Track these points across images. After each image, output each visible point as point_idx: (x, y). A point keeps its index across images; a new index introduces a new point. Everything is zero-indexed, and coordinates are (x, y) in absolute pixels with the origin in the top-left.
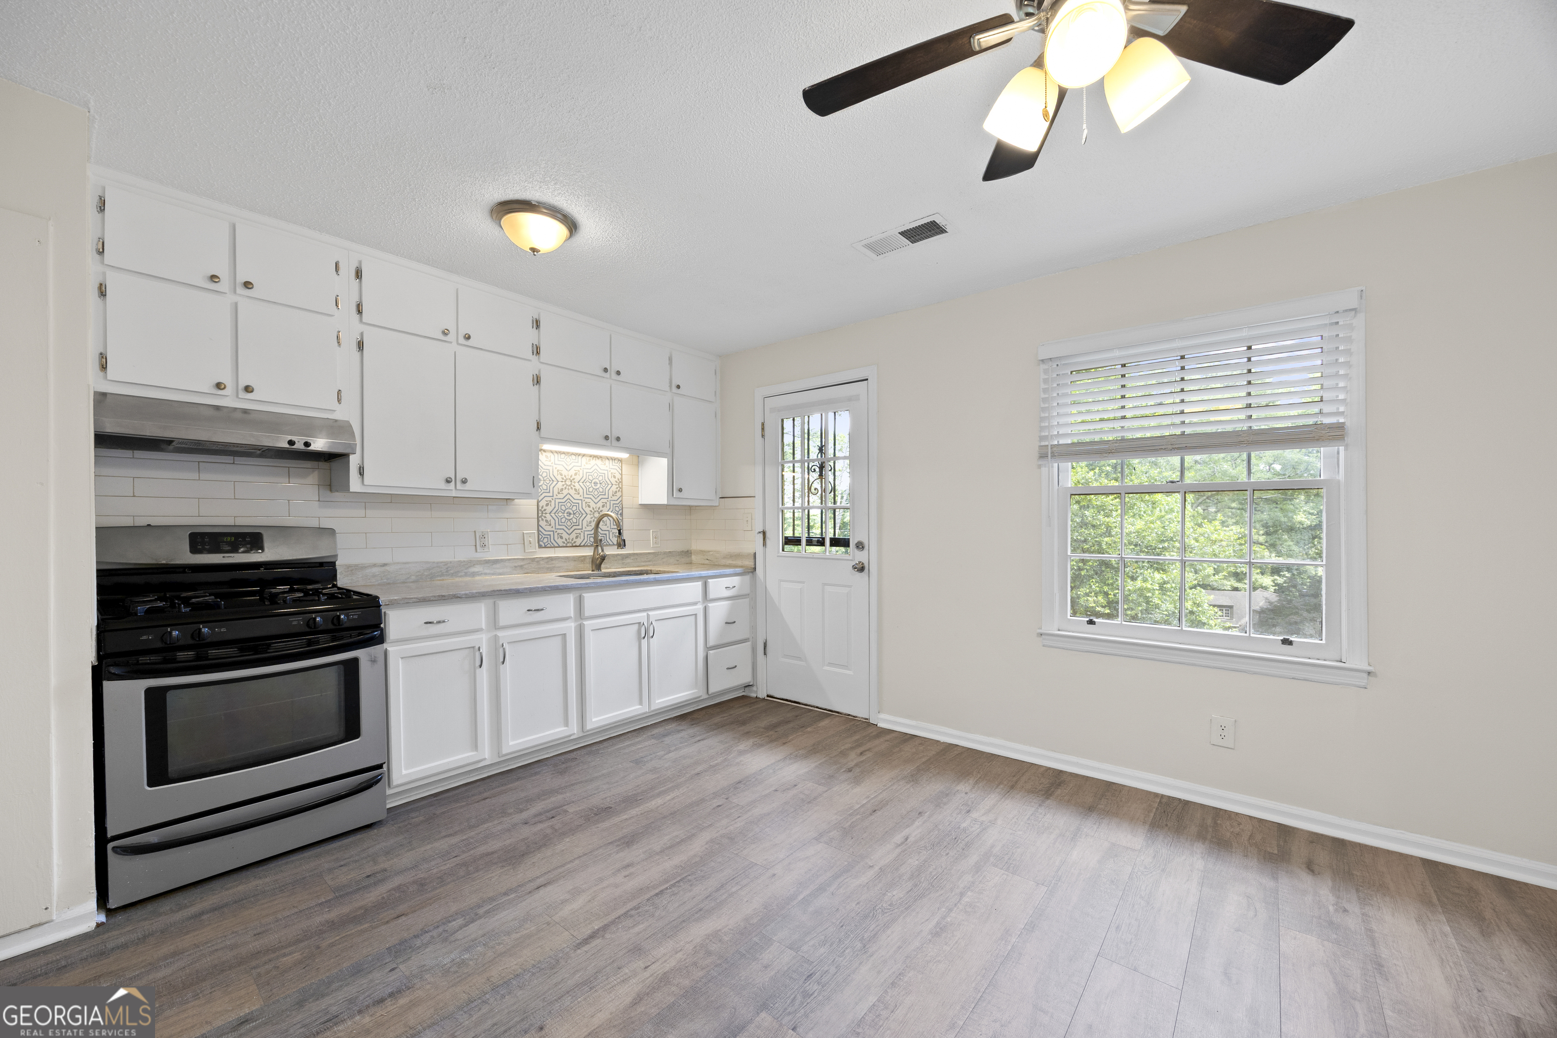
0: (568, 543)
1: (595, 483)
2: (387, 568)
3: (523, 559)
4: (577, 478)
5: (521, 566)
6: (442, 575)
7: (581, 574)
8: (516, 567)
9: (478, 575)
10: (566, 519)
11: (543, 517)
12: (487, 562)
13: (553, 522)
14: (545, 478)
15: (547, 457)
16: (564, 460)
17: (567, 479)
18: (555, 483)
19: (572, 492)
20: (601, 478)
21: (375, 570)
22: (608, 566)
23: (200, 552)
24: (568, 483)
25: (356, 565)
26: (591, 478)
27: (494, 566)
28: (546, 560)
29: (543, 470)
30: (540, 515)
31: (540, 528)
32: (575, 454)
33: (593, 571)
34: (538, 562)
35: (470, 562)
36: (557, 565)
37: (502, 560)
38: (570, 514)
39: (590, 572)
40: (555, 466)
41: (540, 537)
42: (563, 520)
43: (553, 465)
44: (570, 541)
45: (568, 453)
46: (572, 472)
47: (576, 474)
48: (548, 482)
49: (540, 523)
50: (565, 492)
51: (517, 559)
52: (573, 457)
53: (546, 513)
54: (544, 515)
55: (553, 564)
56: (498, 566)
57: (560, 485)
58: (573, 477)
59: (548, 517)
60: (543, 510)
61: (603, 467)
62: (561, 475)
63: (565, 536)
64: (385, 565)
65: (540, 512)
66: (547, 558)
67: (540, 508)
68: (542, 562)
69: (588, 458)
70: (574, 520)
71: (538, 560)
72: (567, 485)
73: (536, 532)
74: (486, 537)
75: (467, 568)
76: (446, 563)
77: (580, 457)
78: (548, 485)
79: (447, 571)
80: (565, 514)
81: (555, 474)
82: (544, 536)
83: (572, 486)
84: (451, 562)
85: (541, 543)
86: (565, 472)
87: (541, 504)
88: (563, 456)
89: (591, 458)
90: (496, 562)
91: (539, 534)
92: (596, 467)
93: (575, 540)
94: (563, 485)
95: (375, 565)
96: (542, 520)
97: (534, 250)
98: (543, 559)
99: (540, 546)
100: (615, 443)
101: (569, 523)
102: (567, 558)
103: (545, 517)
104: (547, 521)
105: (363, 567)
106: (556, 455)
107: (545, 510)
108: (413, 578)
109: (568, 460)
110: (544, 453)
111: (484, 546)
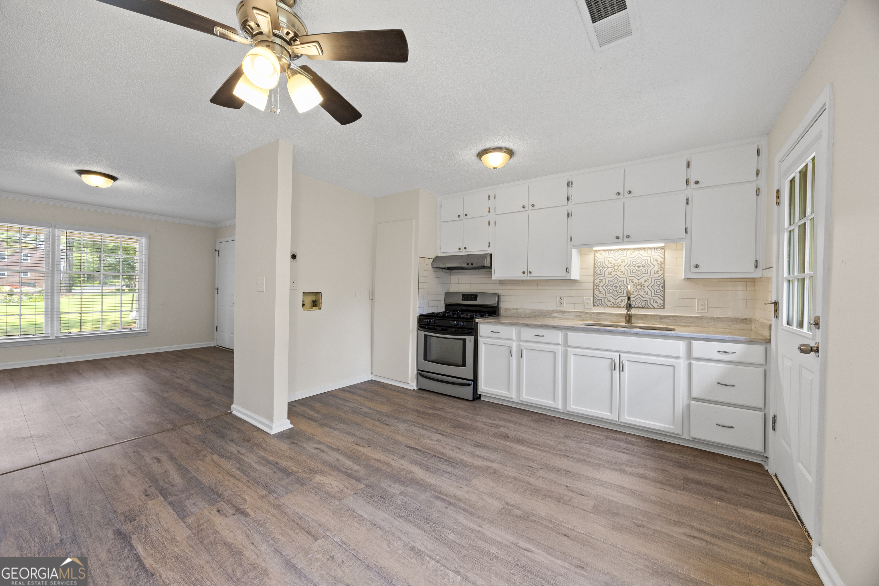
0: (615, 305)
1: (639, 267)
2: (518, 310)
3: (581, 312)
4: (623, 264)
5: (580, 316)
6: (539, 316)
7: (611, 324)
8: (577, 316)
9: (556, 318)
10: (614, 290)
11: (597, 289)
12: (561, 312)
13: (604, 292)
14: (599, 267)
15: (600, 254)
16: (613, 254)
17: (615, 266)
18: (606, 269)
19: (619, 273)
20: (643, 263)
21: (514, 311)
22: (646, 322)
23: (465, 300)
24: (616, 268)
25: (508, 308)
26: (634, 263)
27: (565, 314)
28: (596, 314)
29: (598, 262)
30: (595, 288)
31: (595, 295)
32: (622, 250)
33: (626, 324)
34: (590, 314)
35: (552, 311)
36: (604, 318)
37: (569, 312)
38: (617, 287)
39: (624, 324)
40: (606, 259)
41: (595, 300)
42: (612, 291)
43: (605, 258)
44: (616, 304)
45: (616, 249)
46: (619, 261)
47: (622, 262)
48: (601, 269)
49: (595, 293)
50: (613, 274)
51: (578, 312)
52: (620, 251)
53: (599, 287)
54: (598, 288)
55: (600, 316)
56: (567, 314)
57: (610, 270)
58: (620, 264)
59: (601, 289)
60: (597, 285)
61: (647, 255)
62: (611, 263)
63: (612, 300)
64: (517, 309)
65: (595, 286)
66: (597, 313)
67: (595, 284)
68: (593, 315)
69: (632, 251)
70: (620, 291)
71: (591, 313)
72: (615, 269)
73: (592, 298)
74: (562, 299)
75: (551, 314)
76: (541, 311)
77: (625, 251)
78: (601, 270)
79: (542, 314)
80: (613, 287)
81: (606, 263)
82: (597, 300)
83: (619, 270)
84: (543, 310)
85: (595, 304)
86: (613, 262)
87: (596, 282)
88: (612, 252)
89: (635, 250)
90: (566, 312)
91: (594, 299)
92: (639, 255)
93: (620, 303)
94: (612, 270)
95: (514, 309)
96: (597, 290)
97: (494, 168)
98: (594, 313)
99: (594, 305)
100: (626, 239)
101: (616, 293)
102: (612, 314)
103: (599, 289)
104: (599, 291)
105: (510, 309)
106: (607, 252)
107: (598, 285)
108: (527, 315)
109: (616, 254)
110: (599, 252)
111: (561, 304)
